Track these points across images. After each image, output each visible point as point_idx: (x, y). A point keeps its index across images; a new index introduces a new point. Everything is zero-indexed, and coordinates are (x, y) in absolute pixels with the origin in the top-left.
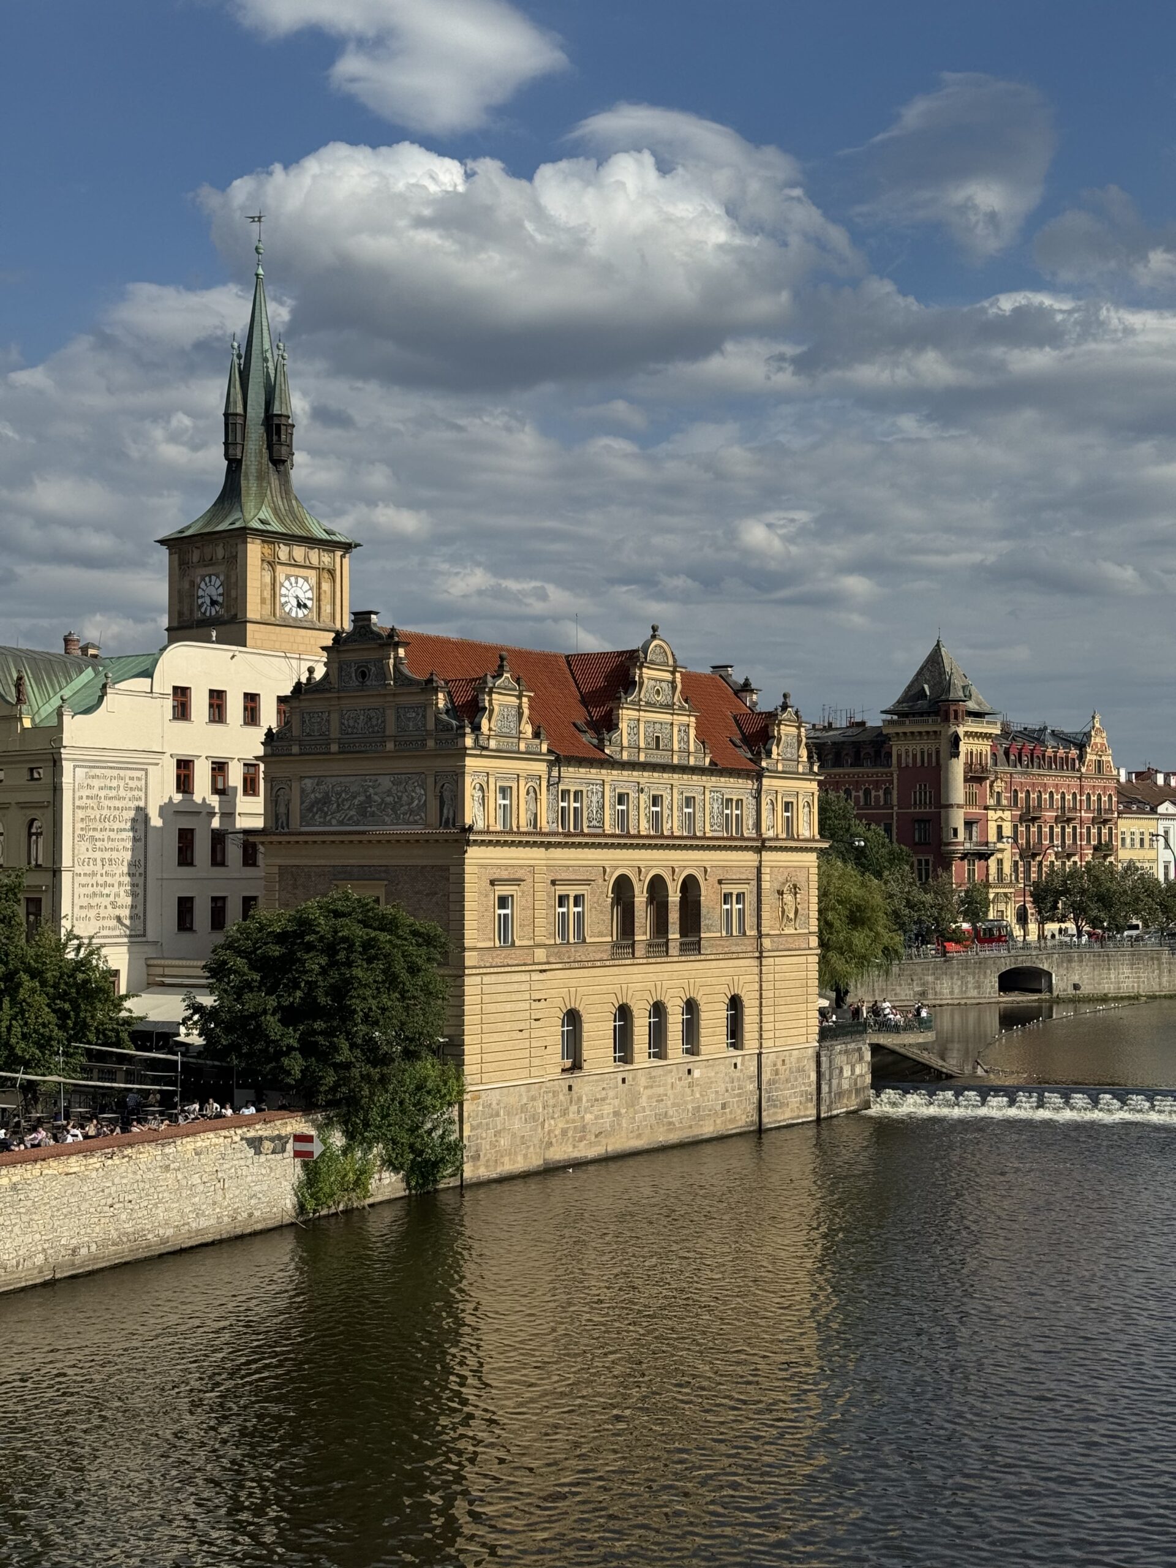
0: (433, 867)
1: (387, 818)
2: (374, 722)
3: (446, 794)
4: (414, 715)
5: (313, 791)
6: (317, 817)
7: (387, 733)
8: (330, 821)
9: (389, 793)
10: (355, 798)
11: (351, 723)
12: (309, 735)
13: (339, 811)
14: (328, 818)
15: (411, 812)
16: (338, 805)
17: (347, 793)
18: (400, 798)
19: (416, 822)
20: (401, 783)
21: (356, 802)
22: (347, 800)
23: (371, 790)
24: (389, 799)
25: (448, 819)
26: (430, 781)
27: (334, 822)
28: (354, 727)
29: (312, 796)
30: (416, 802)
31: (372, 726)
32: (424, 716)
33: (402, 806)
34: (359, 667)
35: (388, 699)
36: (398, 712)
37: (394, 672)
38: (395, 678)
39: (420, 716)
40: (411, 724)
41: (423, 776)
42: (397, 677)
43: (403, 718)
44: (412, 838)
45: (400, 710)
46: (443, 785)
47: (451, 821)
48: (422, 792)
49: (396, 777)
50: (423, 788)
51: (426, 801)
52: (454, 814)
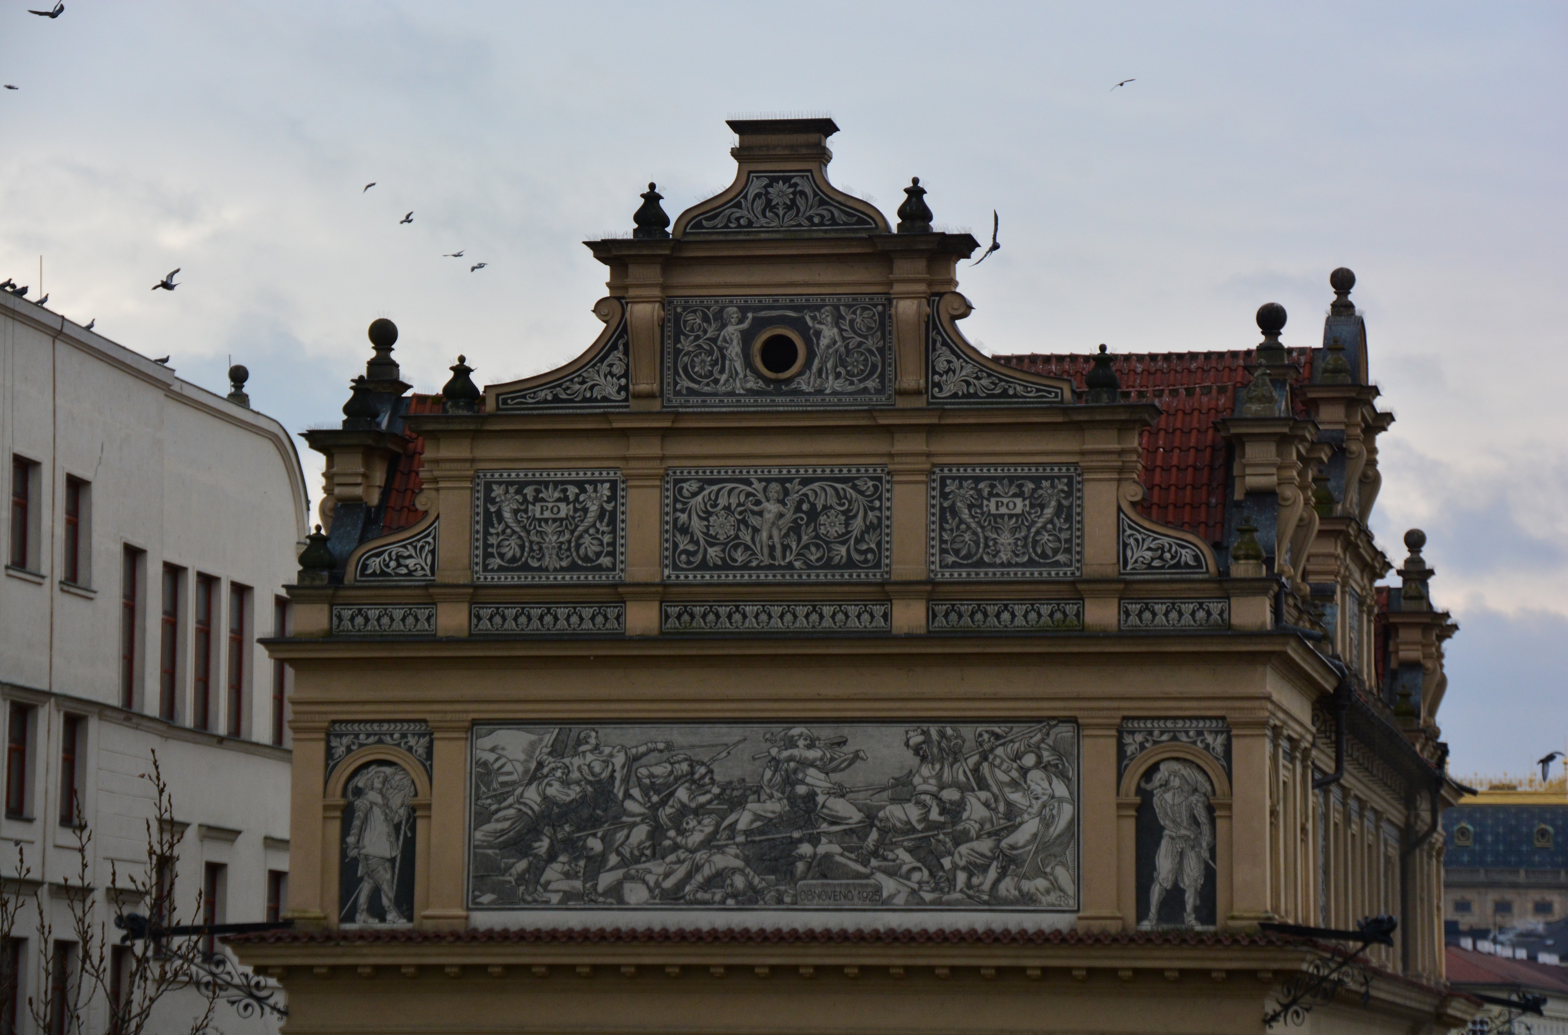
1: (889, 885)
2: (831, 526)
3: (1166, 804)
4: (1020, 505)
5: (535, 776)
6: (553, 873)
7: (898, 571)
8: (616, 892)
10: (738, 804)
11: (722, 525)
12: (515, 565)
13: (657, 852)
14: (606, 880)
16: (657, 832)
17: (697, 785)
18: (954, 811)
19: (1026, 901)
20: (956, 755)
21: (744, 819)
22: (699, 812)
23: (814, 777)
25: (1175, 896)
26: (1101, 754)
27: (635, 893)
28: (735, 543)
29: (532, 795)
31: (820, 541)
32: (1066, 512)
33: (961, 838)
34: (759, 324)
35: (902, 445)
36: (944, 496)
37: (929, 348)
38: (929, 368)
39: (1049, 512)
40: (1005, 539)
41: (1065, 732)
42: (941, 366)
43: (965, 514)
44: (1033, 960)
45: (951, 487)
46: (1154, 768)
47: (1190, 900)
48: (1060, 789)
49: (933, 730)
50: (1063, 776)
51: (1075, 822)
52: (1210, 875)
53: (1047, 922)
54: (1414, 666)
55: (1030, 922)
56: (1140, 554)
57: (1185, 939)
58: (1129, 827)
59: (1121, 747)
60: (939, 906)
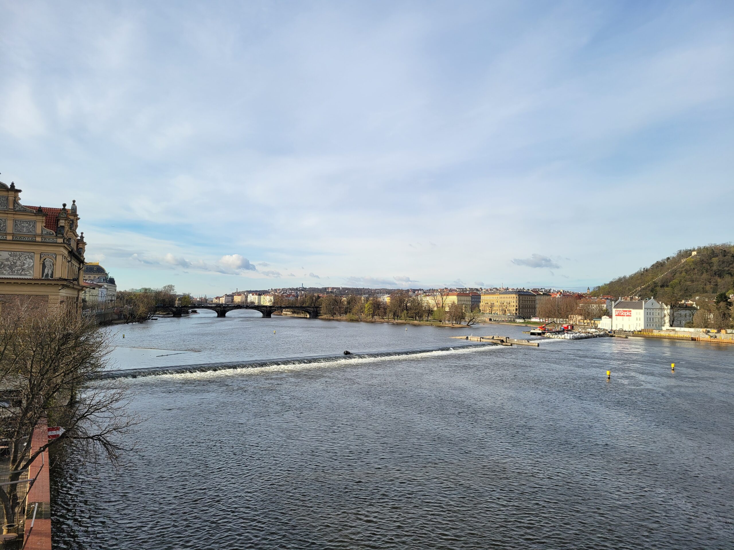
0: (37, 296)
1: (5, 272)
3: (47, 263)
4: (27, 225)
7: (8, 232)
9: (7, 260)
15: (23, 270)
18: (15, 263)
19: (26, 275)
20: (16, 256)
24: (6, 263)
25: (47, 275)
26: (38, 257)
30: (27, 265)
32: (34, 226)
33: (16, 266)
35: (9, 215)
36: (16, 223)
37: (14, 203)
38: (14, 206)
39: (31, 226)
40: (25, 229)
41: (33, 254)
42: (16, 206)
43: (19, 225)
44: (26, 282)
45: (17, 222)
46: (45, 259)
47: (49, 275)
48: (31, 261)
49: (13, 253)
50: (32, 259)
51: (33, 265)
52: (52, 272)
53: (29, 277)
54: (81, 248)
55: (26, 277)
56: (44, 232)
57: (49, 280)
58: (41, 266)
59: (41, 256)
60: (12, 275)
